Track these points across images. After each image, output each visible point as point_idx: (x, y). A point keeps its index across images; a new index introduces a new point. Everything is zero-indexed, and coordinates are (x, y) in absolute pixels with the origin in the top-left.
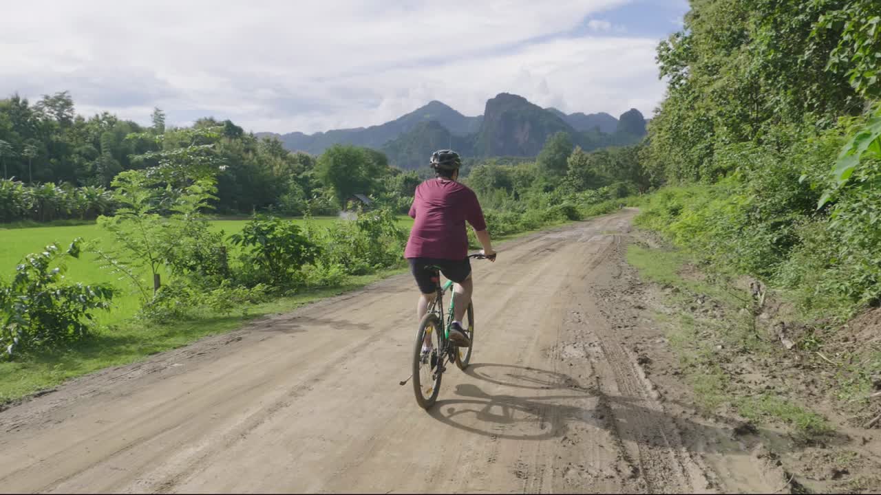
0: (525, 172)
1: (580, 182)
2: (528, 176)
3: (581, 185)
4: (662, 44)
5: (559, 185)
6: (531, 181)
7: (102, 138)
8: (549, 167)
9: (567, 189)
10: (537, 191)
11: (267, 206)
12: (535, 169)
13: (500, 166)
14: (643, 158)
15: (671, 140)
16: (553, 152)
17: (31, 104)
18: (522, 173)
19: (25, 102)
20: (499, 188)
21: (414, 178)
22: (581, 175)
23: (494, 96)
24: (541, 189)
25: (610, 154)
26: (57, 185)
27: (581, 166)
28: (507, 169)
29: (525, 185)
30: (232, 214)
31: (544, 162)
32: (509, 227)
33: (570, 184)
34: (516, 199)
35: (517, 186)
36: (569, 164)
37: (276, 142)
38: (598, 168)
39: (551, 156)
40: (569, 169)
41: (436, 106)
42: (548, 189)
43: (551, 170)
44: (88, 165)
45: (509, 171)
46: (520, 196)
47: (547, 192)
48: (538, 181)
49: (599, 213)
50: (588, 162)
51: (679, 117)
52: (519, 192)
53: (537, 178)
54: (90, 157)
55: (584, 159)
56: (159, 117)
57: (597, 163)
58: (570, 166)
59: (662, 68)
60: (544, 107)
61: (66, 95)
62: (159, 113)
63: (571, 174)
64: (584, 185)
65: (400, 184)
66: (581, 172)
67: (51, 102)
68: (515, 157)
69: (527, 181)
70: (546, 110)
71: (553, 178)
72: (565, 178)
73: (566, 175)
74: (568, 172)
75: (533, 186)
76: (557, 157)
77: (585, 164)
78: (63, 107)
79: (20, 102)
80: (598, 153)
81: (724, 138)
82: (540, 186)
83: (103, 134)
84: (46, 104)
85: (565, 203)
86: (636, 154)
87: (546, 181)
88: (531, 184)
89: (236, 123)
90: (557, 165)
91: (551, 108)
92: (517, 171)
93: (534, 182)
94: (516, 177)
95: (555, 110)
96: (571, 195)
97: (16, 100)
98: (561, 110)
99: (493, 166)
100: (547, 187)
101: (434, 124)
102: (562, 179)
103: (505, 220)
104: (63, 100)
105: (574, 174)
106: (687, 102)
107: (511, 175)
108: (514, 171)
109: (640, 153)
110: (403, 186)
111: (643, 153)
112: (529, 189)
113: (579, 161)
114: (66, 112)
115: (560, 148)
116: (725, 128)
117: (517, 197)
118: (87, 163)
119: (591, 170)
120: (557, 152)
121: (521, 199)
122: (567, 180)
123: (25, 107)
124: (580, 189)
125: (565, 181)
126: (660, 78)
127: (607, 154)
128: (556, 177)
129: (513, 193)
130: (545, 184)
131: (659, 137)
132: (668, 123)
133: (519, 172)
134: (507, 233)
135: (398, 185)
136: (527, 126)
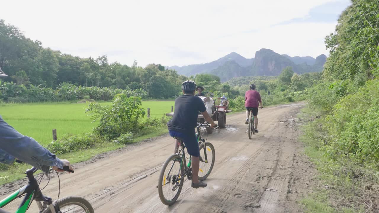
0: (273, 83)
1: (296, 87)
2: (274, 84)
3: (296, 89)
4: (327, 37)
5: (287, 88)
6: (275, 87)
7: (116, 71)
8: (283, 81)
9: (290, 90)
10: (278, 91)
11: (174, 96)
12: (277, 82)
13: (262, 80)
14: (324, 78)
15: (330, 73)
16: (285, 75)
17: (94, 60)
18: (272, 84)
19: (93, 59)
20: (262, 90)
21: (227, 85)
22: (297, 85)
23: (259, 50)
24: (280, 90)
25: (310, 75)
26: (108, 88)
27: (296, 81)
28: (265, 82)
29: (273, 88)
30: (162, 99)
31: (281, 79)
32: (269, 103)
33: (292, 88)
34: (269, 94)
35: (269, 89)
36: (291, 80)
37: (174, 72)
38: (305, 81)
39: (284, 76)
40: (291, 82)
41: (234, 54)
42: (283, 90)
43: (284, 82)
44: (113, 81)
45: (266, 83)
46: (271, 93)
47: (282, 91)
48: (278, 87)
49: (302, 100)
50: (299, 79)
51: (333, 64)
52: (270, 91)
53: (278, 86)
54: (113, 78)
55: (298, 78)
56: (136, 63)
57: (305, 79)
58: (292, 81)
59: (326, 46)
60: (281, 54)
61: (105, 56)
62: (136, 62)
63: (292, 84)
64: (298, 89)
65: (222, 88)
66: (296, 83)
67: (100, 59)
68: (268, 76)
69: (274, 87)
70: (282, 55)
71: (285, 86)
72: (290, 86)
73: (290, 84)
74: (291, 84)
75: (276, 89)
76: (287, 77)
77: (298, 80)
78: (104, 60)
79: (91, 59)
80: (305, 75)
81: (348, 73)
82: (279, 89)
83: (117, 70)
84: (99, 59)
85: (289, 96)
86: (321, 76)
87: (282, 87)
88: (275, 88)
89: (162, 65)
90: (287, 80)
91: (285, 55)
92: (269, 83)
93: (276, 87)
94: (269, 85)
95: (286, 55)
96: (292, 93)
97: (90, 58)
98: (289, 55)
99: (259, 80)
100: (282, 89)
101: (233, 62)
102: (289, 86)
103: (268, 101)
104: (105, 58)
105: (293, 84)
106: (336, 59)
107: (267, 84)
108: (268, 83)
109: (322, 76)
110: (223, 88)
111: (323, 76)
112: (274, 90)
113: (296, 79)
114: (105, 62)
115: (288, 73)
116: (348, 70)
117: (269, 93)
118: (112, 80)
119: (301, 82)
120: (287, 75)
121: (271, 94)
122: (291, 87)
123: (93, 60)
124: (296, 90)
125: (290, 87)
126: (326, 49)
127: (309, 75)
128: (286, 85)
129: (267, 92)
130: (281, 88)
131: (326, 71)
132: (329, 66)
133: (270, 83)
134: (269, 105)
135: (221, 88)
136: (274, 62)
